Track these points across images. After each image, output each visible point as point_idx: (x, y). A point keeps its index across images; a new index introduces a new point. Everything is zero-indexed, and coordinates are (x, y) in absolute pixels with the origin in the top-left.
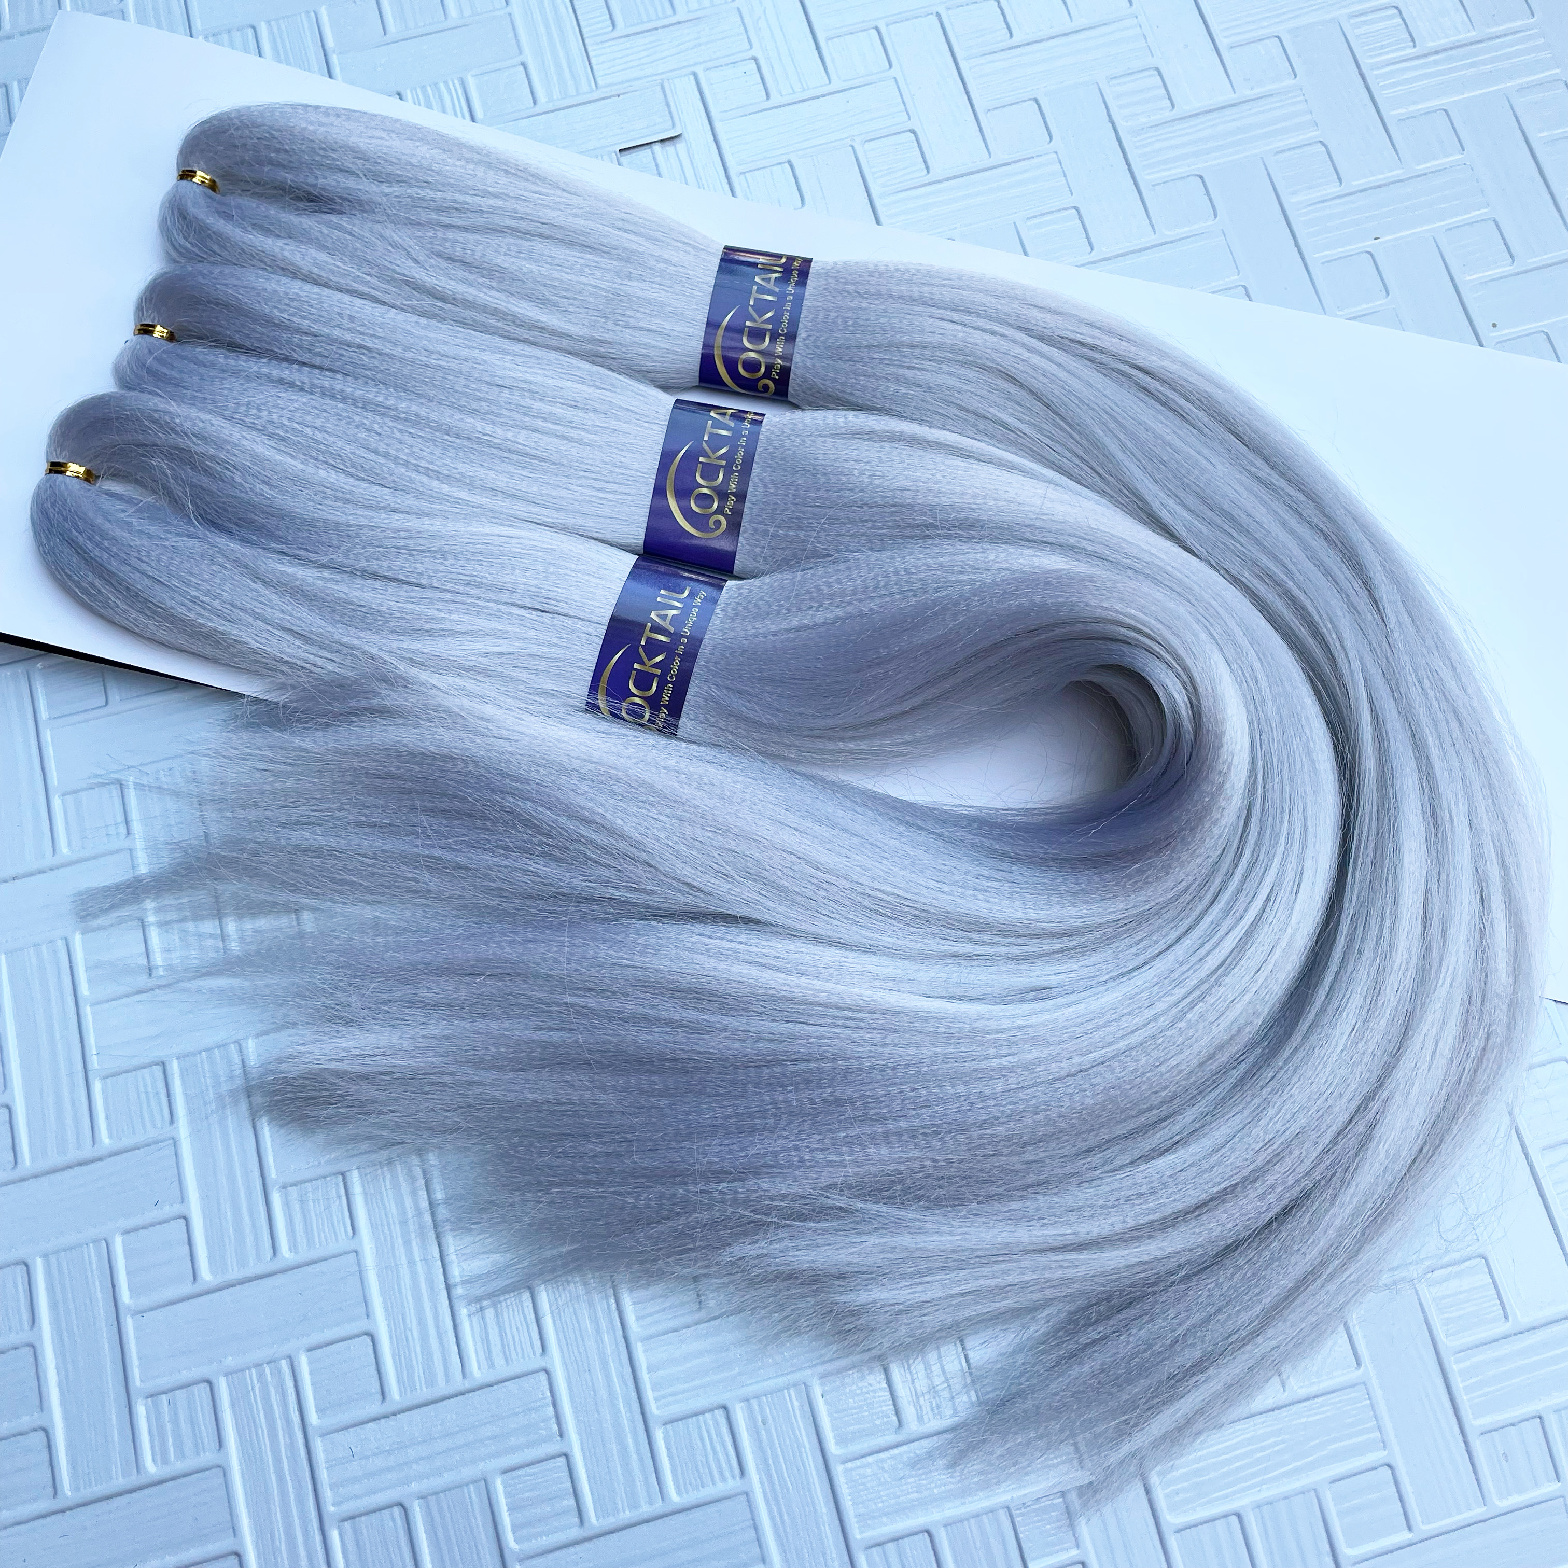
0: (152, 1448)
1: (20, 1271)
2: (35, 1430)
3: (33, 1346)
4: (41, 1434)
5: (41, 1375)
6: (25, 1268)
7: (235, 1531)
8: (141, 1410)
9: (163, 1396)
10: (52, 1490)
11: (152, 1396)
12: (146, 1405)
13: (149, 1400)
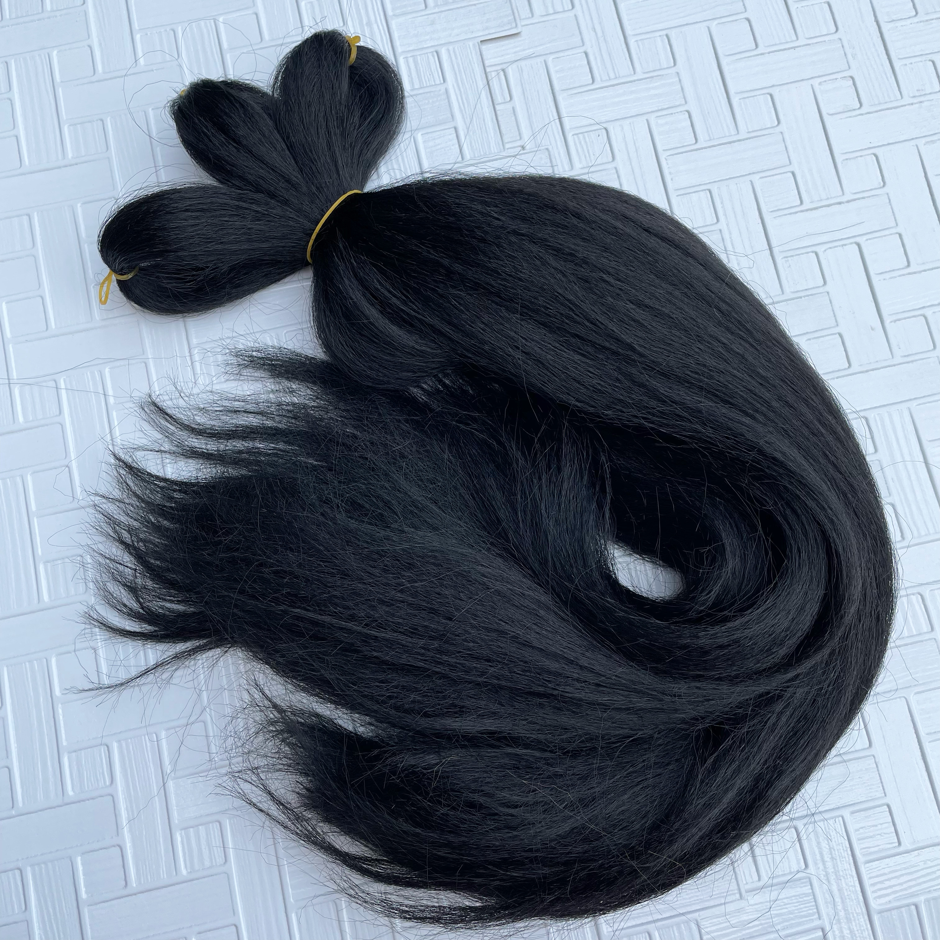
0: (185, 861)
1: (103, 749)
2: (114, 846)
3: (112, 796)
4: (118, 849)
5: (117, 813)
6: (106, 747)
7: (234, 912)
8: (178, 838)
9: (191, 830)
10: (124, 883)
11: (185, 829)
12: (181, 834)
13: (183, 832)
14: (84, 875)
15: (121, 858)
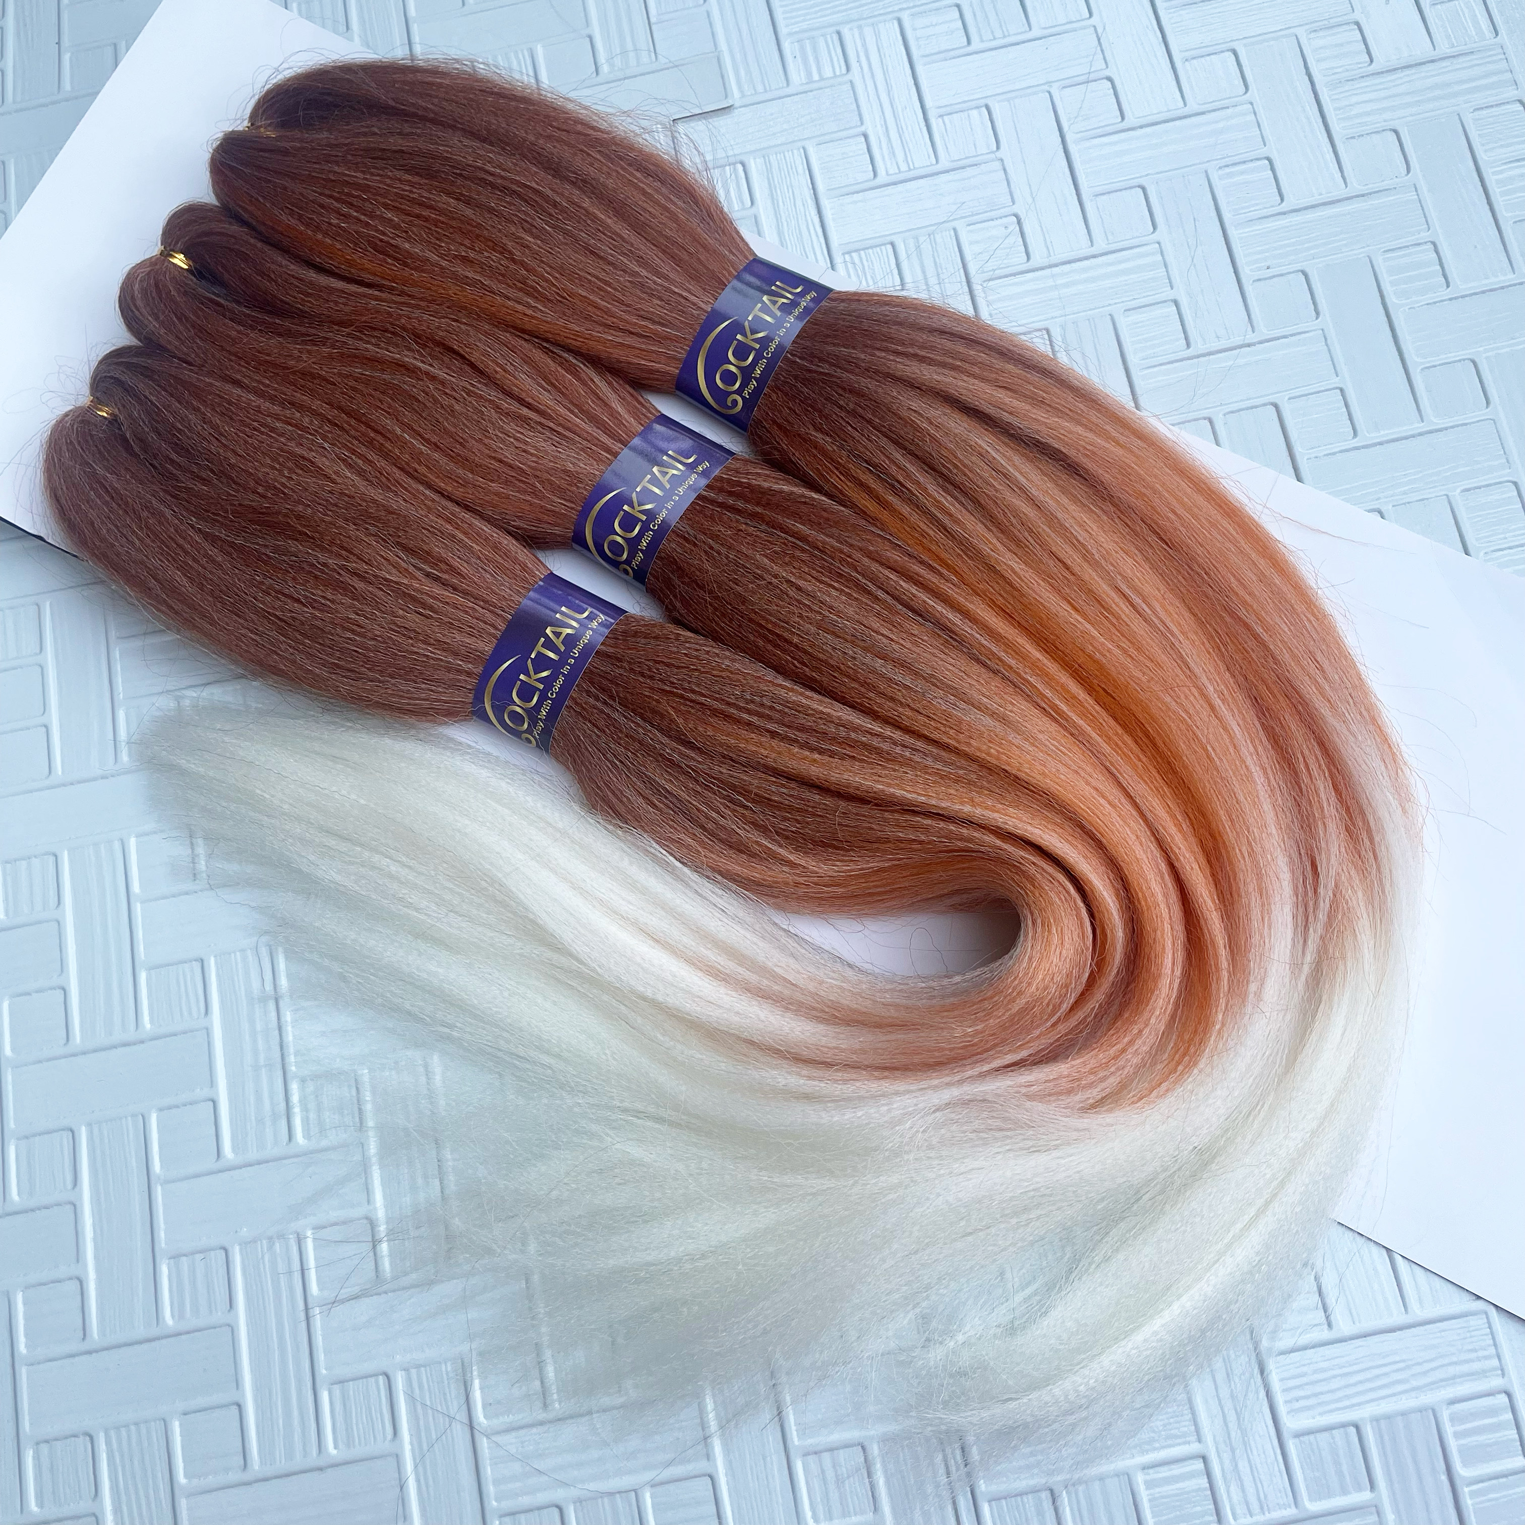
0: (171, 1304)
1: (66, 1137)
2: (71, 1279)
3: (75, 1206)
4: (76, 1283)
5: (79, 1229)
7: (238, 1384)
8: (164, 1270)
9: (184, 1259)
10: (81, 1333)
11: (174, 1257)
12: (168, 1265)
13: (172, 1261)
14: (26, 1319)
15: (79, 1297)
